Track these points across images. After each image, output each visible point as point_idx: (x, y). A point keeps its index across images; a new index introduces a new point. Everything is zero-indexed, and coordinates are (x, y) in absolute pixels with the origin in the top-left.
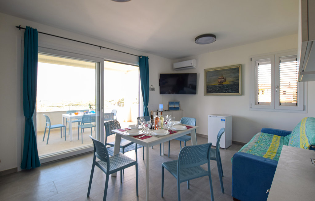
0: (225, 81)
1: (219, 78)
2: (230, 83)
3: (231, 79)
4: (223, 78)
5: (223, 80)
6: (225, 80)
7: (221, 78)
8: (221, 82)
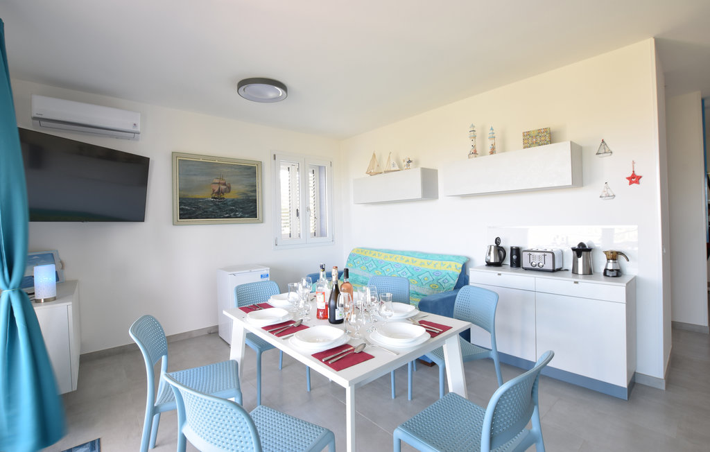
0: (229, 192)
1: (217, 183)
2: (240, 197)
3: (240, 187)
4: (225, 184)
5: (223, 187)
6: (229, 189)
7: (219, 183)
8: (219, 192)
